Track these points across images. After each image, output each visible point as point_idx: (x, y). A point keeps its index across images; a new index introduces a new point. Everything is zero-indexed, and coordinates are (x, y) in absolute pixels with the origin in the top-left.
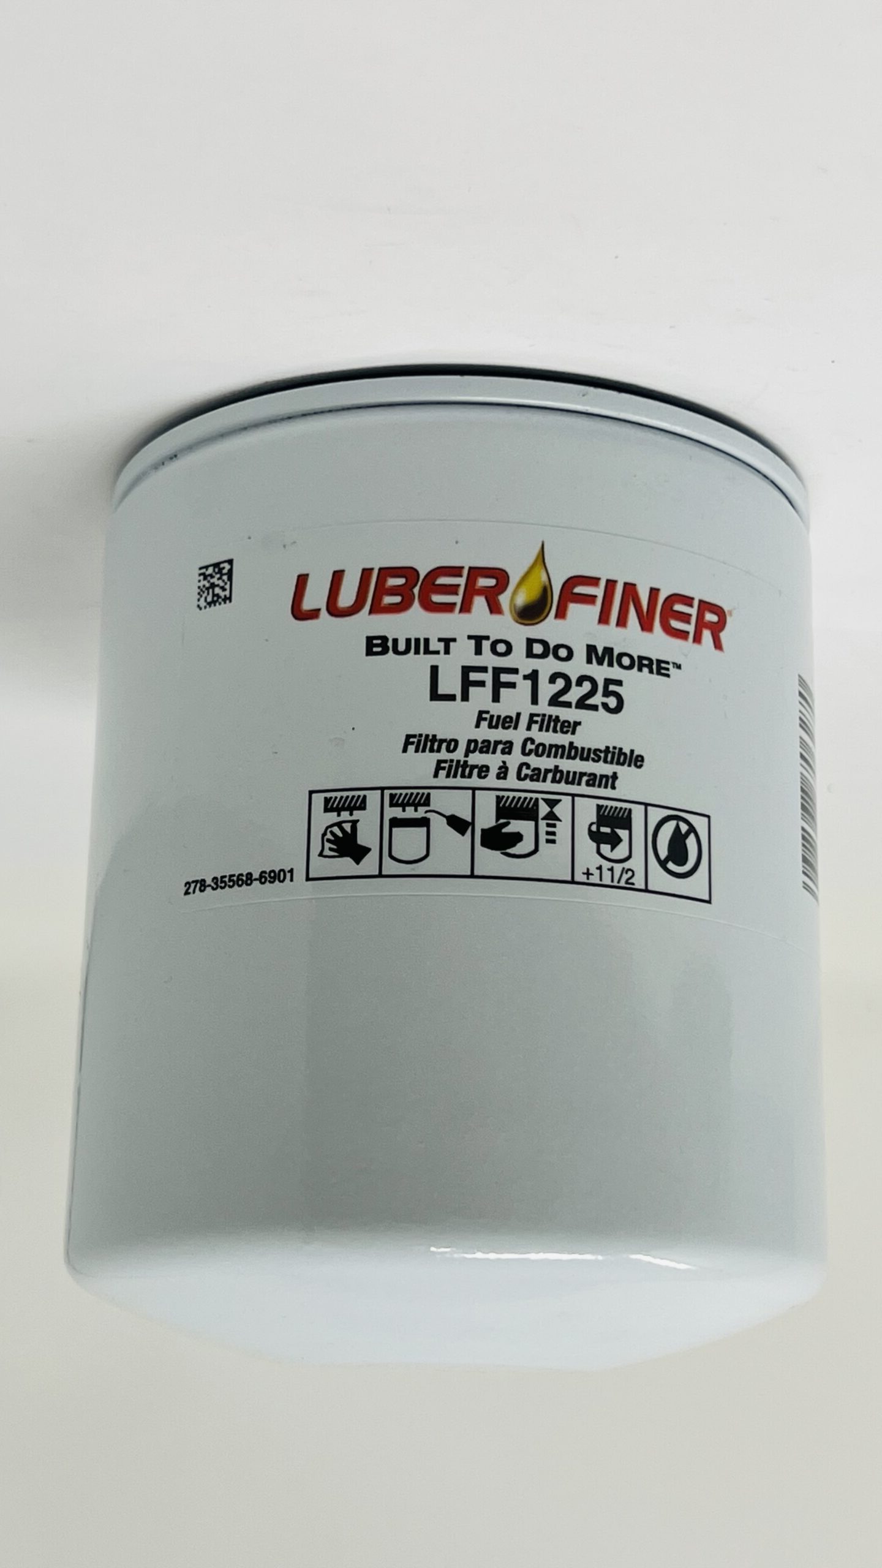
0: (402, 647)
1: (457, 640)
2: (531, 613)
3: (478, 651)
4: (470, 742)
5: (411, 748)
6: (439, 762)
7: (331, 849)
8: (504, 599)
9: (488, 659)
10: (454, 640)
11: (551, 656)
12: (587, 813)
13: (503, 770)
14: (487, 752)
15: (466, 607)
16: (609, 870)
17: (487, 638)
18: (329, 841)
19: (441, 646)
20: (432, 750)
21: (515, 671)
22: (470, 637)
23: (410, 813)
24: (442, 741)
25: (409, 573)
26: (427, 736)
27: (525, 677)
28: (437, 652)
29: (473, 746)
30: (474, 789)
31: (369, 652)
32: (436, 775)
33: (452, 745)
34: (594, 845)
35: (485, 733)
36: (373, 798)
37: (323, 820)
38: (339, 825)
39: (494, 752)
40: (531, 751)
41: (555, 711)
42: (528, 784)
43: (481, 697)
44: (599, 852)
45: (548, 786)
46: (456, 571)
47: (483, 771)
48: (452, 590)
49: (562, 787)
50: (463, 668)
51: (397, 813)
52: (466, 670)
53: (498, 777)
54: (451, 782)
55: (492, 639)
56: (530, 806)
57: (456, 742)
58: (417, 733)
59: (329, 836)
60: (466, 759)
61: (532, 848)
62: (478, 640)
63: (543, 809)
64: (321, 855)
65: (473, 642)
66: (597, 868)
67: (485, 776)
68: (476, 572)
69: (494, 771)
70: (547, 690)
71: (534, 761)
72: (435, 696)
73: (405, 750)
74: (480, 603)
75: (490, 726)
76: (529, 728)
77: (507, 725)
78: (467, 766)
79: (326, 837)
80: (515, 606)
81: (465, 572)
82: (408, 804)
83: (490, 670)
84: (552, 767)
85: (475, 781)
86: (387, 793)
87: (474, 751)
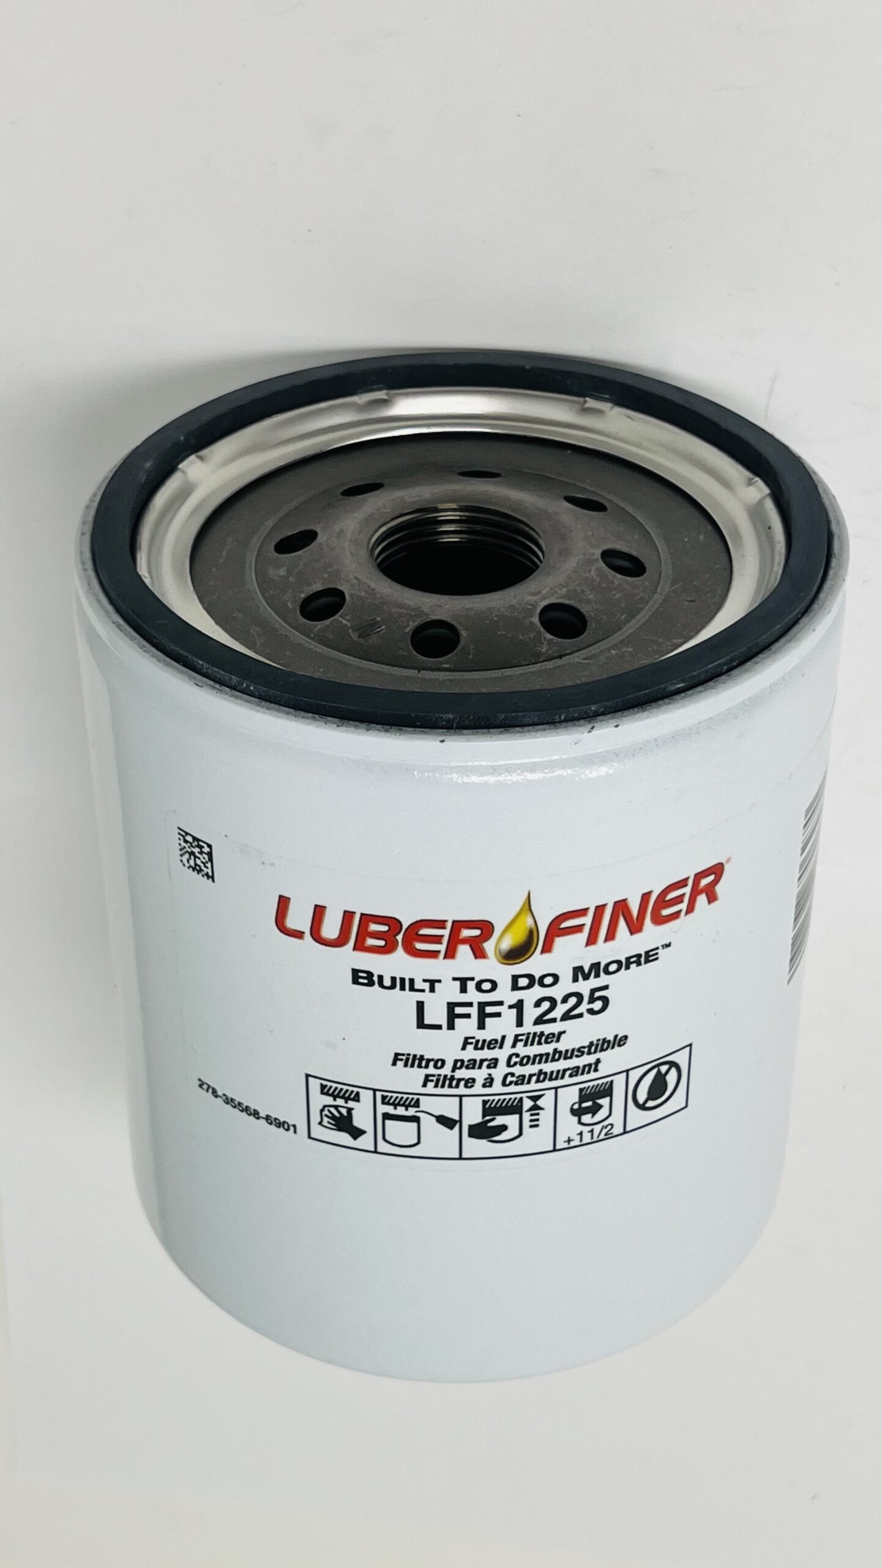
0: (387, 982)
1: (442, 981)
2: (515, 955)
3: (464, 990)
4: (456, 1061)
5: (400, 1064)
6: (427, 1076)
7: (329, 1122)
8: (489, 946)
9: (473, 995)
10: (439, 981)
11: (536, 985)
12: (570, 1096)
13: (489, 1080)
14: (473, 1068)
15: (450, 954)
16: (589, 1132)
17: (472, 979)
18: (326, 1115)
19: (426, 986)
20: (420, 1066)
21: (501, 1003)
22: (455, 979)
23: (401, 1111)
24: (428, 1061)
25: (394, 924)
26: (415, 1056)
27: (510, 1007)
28: (423, 991)
29: (458, 1064)
30: (461, 1097)
31: (355, 981)
32: (425, 1085)
33: (440, 1063)
34: (576, 1119)
35: (470, 1053)
36: (366, 1096)
37: (319, 1101)
38: (336, 1107)
39: (480, 1067)
40: (515, 1064)
41: (539, 1029)
42: (513, 1088)
43: (467, 1027)
44: (580, 1122)
45: (533, 1086)
46: (441, 924)
47: (470, 1082)
48: (437, 939)
49: (547, 1084)
50: (449, 1004)
51: (390, 1109)
52: (451, 1006)
53: (484, 1086)
54: (439, 1091)
55: (477, 979)
56: (515, 1104)
57: (443, 1062)
58: (406, 1052)
59: (326, 1112)
60: (453, 1074)
61: (517, 1133)
62: (463, 982)
63: (528, 1104)
64: (320, 1123)
65: (458, 983)
66: (578, 1134)
67: (472, 1086)
68: (458, 925)
69: (480, 1082)
70: (531, 1013)
71: (518, 1070)
72: (421, 1024)
73: (394, 1064)
74: (464, 950)
75: (476, 1048)
76: (514, 1046)
77: (492, 1046)
78: (454, 1079)
79: (324, 1113)
80: (500, 951)
81: (449, 925)
82: (399, 1104)
83: (476, 1006)
84: (536, 1071)
85: (462, 1090)
86: (379, 1095)
87: (460, 1068)
